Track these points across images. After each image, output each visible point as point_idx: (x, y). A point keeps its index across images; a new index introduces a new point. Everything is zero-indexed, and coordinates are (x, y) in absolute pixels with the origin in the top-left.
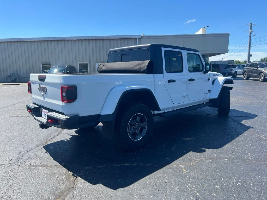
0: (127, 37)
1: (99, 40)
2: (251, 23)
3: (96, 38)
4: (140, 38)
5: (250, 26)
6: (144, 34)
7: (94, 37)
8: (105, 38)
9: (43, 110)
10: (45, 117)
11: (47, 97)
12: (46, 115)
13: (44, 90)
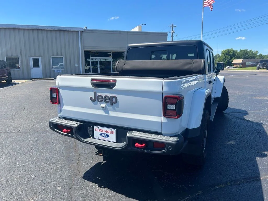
0: (67, 29)
1: (33, 30)
2: (173, 25)
3: (29, 27)
4: (83, 31)
5: (172, 27)
6: (86, 28)
7: (26, 26)
8: (40, 28)
9: (97, 128)
10: (105, 138)
11: (114, 110)
12: (106, 135)
13: (110, 100)
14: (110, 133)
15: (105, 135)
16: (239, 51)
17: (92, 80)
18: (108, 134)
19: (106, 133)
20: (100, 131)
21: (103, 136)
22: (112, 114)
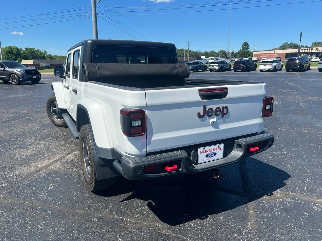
9: (203, 150)
10: (212, 158)
11: (225, 122)
12: (213, 153)
13: (221, 112)
14: (217, 150)
15: (211, 154)
16: (24, 49)
17: (200, 91)
18: (215, 152)
19: (213, 151)
20: (206, 152)
21: (210, 157)
22: (222, 127)
